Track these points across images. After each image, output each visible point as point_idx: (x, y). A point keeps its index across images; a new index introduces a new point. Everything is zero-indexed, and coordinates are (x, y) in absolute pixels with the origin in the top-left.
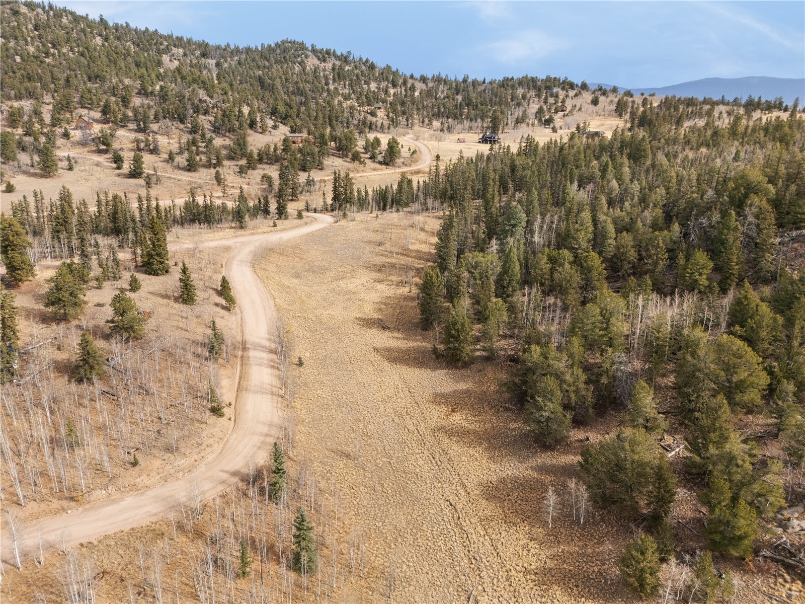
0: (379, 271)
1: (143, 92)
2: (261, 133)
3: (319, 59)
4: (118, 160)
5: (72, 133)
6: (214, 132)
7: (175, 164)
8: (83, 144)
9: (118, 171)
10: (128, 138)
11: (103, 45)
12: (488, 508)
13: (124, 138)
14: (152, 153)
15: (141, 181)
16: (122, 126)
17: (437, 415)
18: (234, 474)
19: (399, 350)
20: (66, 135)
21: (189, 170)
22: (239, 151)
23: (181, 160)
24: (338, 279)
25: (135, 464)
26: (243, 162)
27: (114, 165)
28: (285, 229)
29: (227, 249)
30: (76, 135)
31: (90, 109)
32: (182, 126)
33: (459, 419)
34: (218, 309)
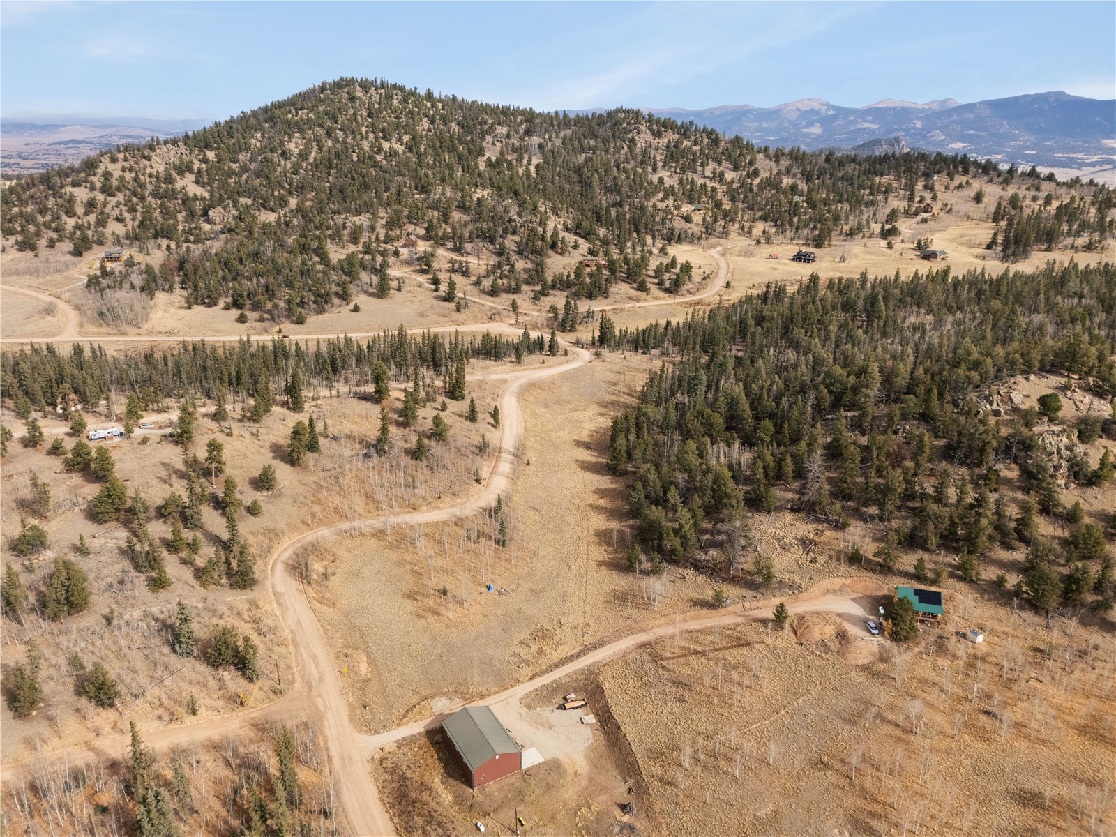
0: (605, 407)
1: (462, 207)
2: (561, 254)
3: (653, 134)
4: (436, 282)
5: (401, 250)
6: (518, 253)
7: (482, 287)
8: (408, 263)
9: (436, 293)
10: (445, 257)
11: (429, 130)
12: (594, 539)
13: (443, 255)
14: (463, 275)
15: (453, 305)
16: (442, 245)
17: (593, 499)
18: (481, 508)
19: (590, 463)
20: (396, 254)
21: (492, 296)
22: (536, 275)
23: (487, 284)
24: (574, 410)
25: (439, 498)
26: (538, 288)
27: (434, 287)
28: (550, 366)
29: (505, 382)
30: (404, 252)
31: (416, 224)
32: (491, 247)
33: (602, 502)
34: (490, 427)
